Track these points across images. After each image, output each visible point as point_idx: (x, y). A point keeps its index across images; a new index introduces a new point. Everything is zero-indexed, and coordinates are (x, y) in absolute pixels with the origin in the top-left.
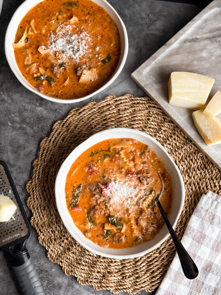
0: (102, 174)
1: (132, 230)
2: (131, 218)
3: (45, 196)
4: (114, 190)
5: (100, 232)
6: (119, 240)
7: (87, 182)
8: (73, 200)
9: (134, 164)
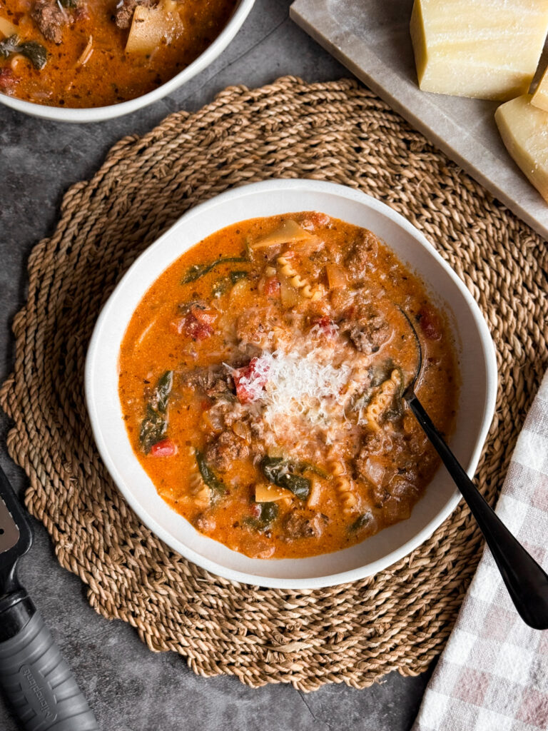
0: (229, 333)
1: (342, 496)
2: (334, 461)
3: (60, 419)
4: (272, 379)
5: (244, 512)
6: (305, 532)
7: (185, 364)
8: (147, 423)
9: (327, 293)
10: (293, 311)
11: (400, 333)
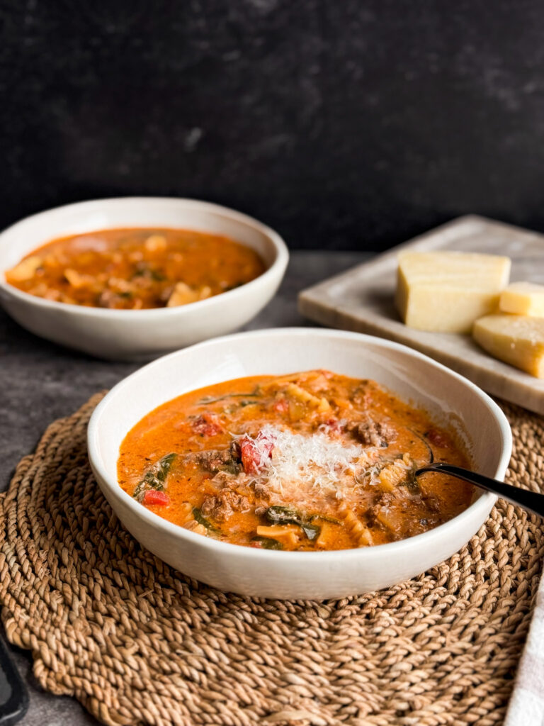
2: (346, 512)
3: (46, 522)
7: (190, 451)
8: (144, 484)
9: (334, 412)
10: (301, 420)
11: (409, 440)
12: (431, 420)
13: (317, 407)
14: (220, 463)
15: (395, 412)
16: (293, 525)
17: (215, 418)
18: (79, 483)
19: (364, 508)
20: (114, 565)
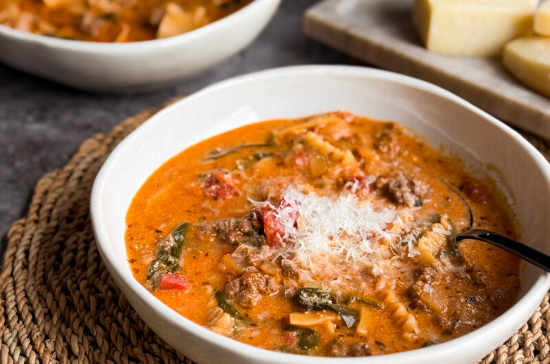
2: (385, 290)
5: (275, 340)
7: (204, 218)
8: (157, 263)
9: (359, 164)
10: (324, 177)
11: (443, 196)
12: (466, 170)
13: (340, 160)
14: (240, 235)
15: (425, 160)
16: (329, 312)
17: (228, 177)
18: (81, 253)
19: (405, 285)
20: (130, 353)
